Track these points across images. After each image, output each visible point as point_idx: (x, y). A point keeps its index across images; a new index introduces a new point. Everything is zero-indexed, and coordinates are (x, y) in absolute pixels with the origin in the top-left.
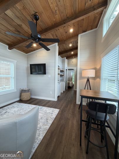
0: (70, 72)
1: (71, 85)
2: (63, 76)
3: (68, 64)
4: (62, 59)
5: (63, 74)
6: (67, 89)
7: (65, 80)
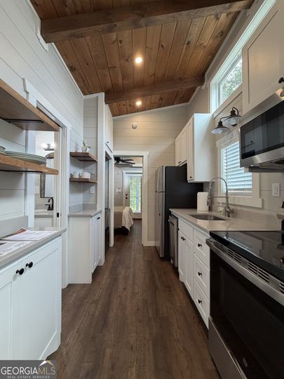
0: (120, 172)
1: (127, 223)
2: (93, 188)
3: (116, 133)
4: (85, 101)
5: (87, 176)
6: (112, 243)
7: (101, 206)
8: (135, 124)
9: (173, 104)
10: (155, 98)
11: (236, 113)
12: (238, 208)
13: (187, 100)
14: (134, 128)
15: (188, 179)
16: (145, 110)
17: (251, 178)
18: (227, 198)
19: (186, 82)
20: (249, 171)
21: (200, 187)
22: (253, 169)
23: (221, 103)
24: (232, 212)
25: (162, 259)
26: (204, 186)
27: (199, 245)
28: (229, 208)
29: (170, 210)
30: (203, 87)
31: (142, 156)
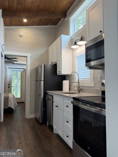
8: (21, 34)
9: (47, 25)
10: (37, 19)
11: (83, 39)
12: (84, 88)
13: (56, 24)
14: (21, 36)
15: (58, 72)
16: (29, 25)
17: (89, 73)
18: (79, 83)
19: (56, 15)
20: (89, 69)
21: (64, 77)
22: (91, 68)
23: (76, 31)
24: (81, 90)
25: (41, 124)
26: (66, 77)
27: (67, 106)
28: (80, 88)
29: (47, 91)
30: (66, 19)
31: (26, 57)
